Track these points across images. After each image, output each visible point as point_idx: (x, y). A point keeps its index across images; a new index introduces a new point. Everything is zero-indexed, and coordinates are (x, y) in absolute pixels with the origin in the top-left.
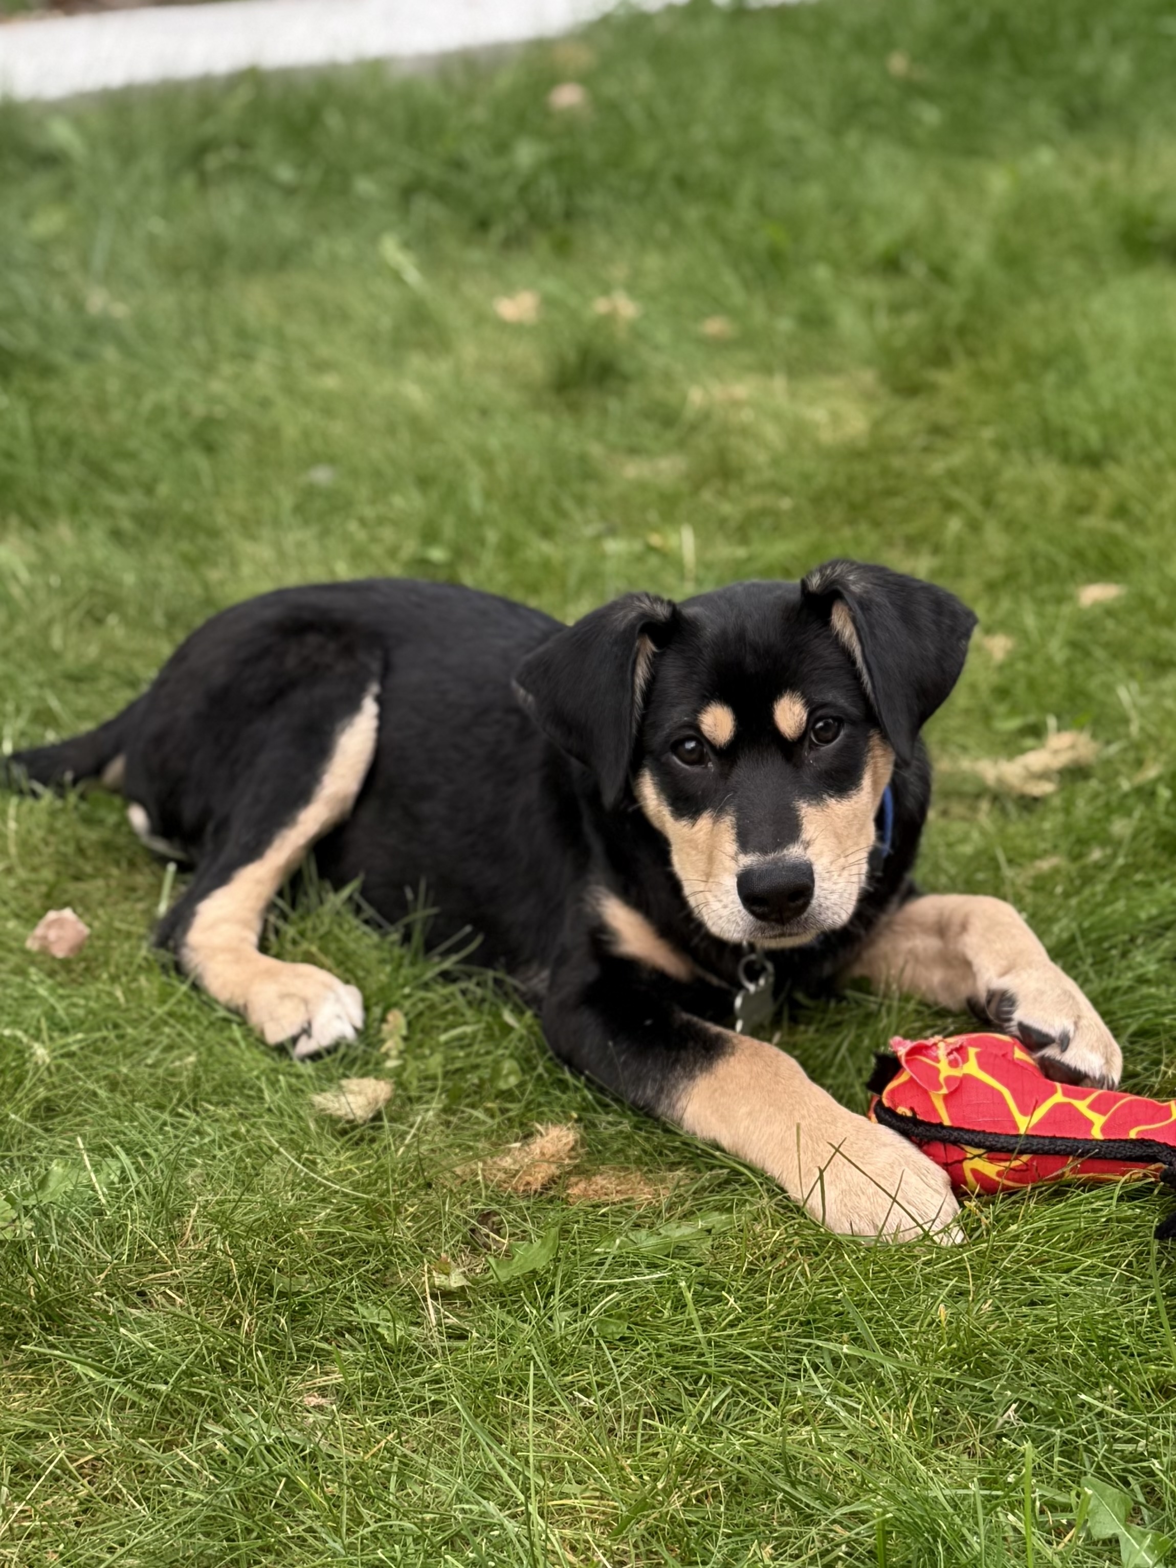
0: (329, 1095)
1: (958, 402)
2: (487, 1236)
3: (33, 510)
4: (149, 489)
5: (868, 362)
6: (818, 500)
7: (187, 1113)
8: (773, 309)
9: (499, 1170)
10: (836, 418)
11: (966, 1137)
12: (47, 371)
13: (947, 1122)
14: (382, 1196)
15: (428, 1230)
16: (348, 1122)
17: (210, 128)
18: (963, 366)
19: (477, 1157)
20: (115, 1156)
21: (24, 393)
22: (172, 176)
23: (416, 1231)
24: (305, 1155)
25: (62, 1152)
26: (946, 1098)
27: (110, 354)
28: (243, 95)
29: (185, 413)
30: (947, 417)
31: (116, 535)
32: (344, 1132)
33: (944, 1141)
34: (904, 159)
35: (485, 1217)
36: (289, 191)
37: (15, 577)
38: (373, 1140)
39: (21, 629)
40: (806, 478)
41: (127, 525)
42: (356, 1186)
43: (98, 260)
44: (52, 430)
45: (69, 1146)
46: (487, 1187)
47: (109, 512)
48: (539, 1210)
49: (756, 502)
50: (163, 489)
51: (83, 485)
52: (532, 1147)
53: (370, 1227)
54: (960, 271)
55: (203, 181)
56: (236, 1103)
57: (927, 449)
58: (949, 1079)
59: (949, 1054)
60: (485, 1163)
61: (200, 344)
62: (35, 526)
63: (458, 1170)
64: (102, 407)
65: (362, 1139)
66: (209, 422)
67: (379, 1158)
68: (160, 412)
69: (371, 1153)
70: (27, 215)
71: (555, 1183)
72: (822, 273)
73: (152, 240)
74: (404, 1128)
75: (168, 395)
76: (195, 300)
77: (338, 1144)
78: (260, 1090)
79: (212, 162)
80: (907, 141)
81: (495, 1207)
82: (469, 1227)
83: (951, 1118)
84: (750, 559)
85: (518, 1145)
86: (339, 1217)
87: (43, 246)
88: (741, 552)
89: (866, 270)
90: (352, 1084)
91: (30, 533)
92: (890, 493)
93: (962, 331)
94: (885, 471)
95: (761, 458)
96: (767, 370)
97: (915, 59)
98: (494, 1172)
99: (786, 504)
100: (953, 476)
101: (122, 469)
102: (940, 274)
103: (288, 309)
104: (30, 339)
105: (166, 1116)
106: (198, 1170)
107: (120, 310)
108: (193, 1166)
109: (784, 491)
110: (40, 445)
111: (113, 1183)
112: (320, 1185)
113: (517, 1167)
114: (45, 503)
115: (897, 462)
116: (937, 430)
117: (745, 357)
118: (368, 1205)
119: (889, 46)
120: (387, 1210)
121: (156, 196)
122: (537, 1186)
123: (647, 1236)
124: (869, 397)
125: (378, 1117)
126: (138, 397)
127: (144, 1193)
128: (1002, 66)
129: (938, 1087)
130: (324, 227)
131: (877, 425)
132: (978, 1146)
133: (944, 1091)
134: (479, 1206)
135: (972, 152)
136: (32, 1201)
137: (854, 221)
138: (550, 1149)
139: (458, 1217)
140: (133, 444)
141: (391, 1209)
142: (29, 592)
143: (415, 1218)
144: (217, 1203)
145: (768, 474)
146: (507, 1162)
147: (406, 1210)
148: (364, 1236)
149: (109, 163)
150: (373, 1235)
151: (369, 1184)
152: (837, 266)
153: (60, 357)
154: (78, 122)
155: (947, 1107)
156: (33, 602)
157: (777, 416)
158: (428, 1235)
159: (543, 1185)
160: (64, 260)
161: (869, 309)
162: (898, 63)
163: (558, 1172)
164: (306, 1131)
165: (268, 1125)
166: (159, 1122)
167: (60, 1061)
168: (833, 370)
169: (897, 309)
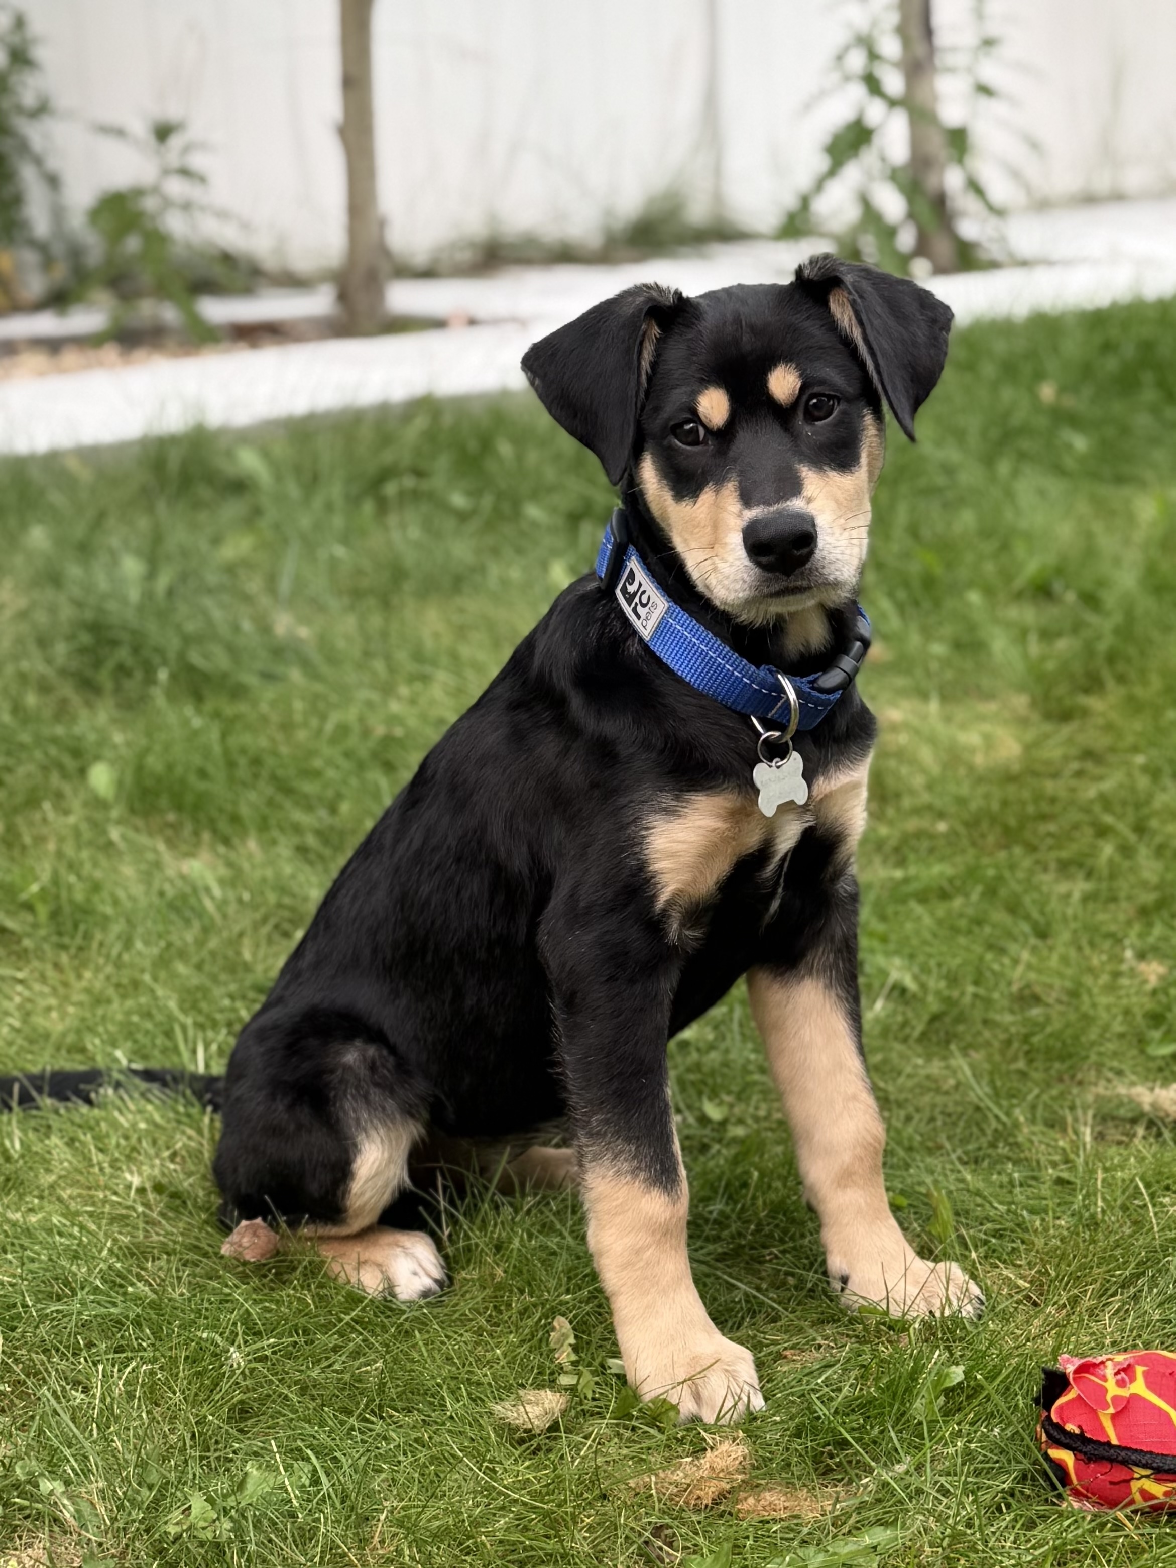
0: (507, 1405)
1: (1109, 727)
2: (661, 1549)
3: (223, 825)
4: (333, 810)
5: (1021, 688)
6: (972, 824)
7: (374, 1419)
8: (927, 633)
9: (671, 1484)
10: (989, 741)
11: (1133, 1457)
12: (238, 692)
13: (1115, 1441)
14: (559, 1506)
15: (604, 1541)
16: (526, 1431)
17: (387, 457)
18: (1115, 692)
19: (651, 1470)
20: (307, 1459)
21: (217, 715)
22: (354, 501)
23: (593, 1541)
24: (485, 1464)
25: (256, 1454)
26: (1114, 1417)
27: (296, 675)
28: (420, 423)
29: (366, 733)
30: (1100, 741)
31: (302, 850)
32: (521, 1442)
33: (1111, 1460)
34: (1055, 486)
35: (657, 1531)
36: (463, 517)
37: (208, 890)
38: (549, 1451)
39: (213, 943)
40: (961, 801)
41: (311, 840)
42: (534, 1495)
43: (285, 585)
44: (243, 751)
45: (262, 1448)
46: (660, 1501)
47: (297, 829)
48: (709, 1525)
49: (912, 824)
50: (345, 807)
51: (270, 802)
52: (702, 1461)
53: (548, 1537)
54: (1110, 599)
55: (382, 506)
56: (418, 1410)
57: (1079, 774)
58: (1115, 1399)
59: (1116, 1374)
60: (657, 1475)
61: (379, 666)
62: (226, 841)
63: (632, 1483)
64: (287, 727)
65: (539, 1448)
66: (388, 741)
67: (555, 1469)
68: (343, 730)
69: (548, 1462)
70: (216, 541)
71: (725, 1498)
72: (974, 597)
73: (334, 564)
74: (579, 1439)
75: (351, 715)
76: (376, 621)
77: (517, 1453)
78: (443, 1398)
79: (391, 489)
80: (1059, 470)
81: (668, 1521)
82: (643, 1539)
83: (1119, 1438)
84: (906, 881)
85: (689, 1459)
86: (518, 1525)
87: (230, 569)
88: (898, 874)
89: (1019, 596)
90: (529, 1394)
91: (222, 849)
92: (1044, 817)
93: (1112, 658)
94: (1038, 797)
95: (918, 781)
96: (924, 696)
97: (1062, 390)
98: (666, 1485)
99: (942, 827)
100: (1105, 801)
101: (309, 787)
102: (1090, 600)
103: (461, 632)
104: (221, 661)
105: (353, 1421)
106: (383, 1475)
107: (304, 632)
108: (380, 1471)
109: (941, 815)
110: (231, 765)
111: (304, 1486)
112: (500, 1493)
113: (688, 1481)
114: (235, 819)
115: (1050, 786)
116: (1088, 755)
117: (901, 681)
118: (547, 1514)
119: (1039, 376)
120: (564, 1520)
121: (338, 521)
122: (707, 1501)
123: (816, 1553)
124: (1023, 722)
125: (554, 1427)
126: (323, 718)
127: (334, 1496)
128: (1149, 395)
129: (1106, 1407)
130: (495, 552)
131: (1028, 748)
132: (1145, 1466)
133: (1111, 1410)
134: (653, 1519)
135: (1120, 480)
136: (231, 1501)
137: (1005, 547)
138: (720, 1464)
139: (632, 1529)
140: (318, 763)
141: (568, 1519)
142: (222, 905)
143: (590, 1529)
144: (402, 1508)
145: (926, 797)
146: (679, 1476)
147: (583, 1521)
148: (543, 1545)
149: (293, 490)
150: (551, 1545)
151: (548, 1494)
152: (989, 592)
153: (251, 680)
154: (266, 454)
155: (1114, 1426)
156: (225, 916)
157: (932, 740)
158: (604, 1546)
159: (713, 1499)
160: (254, 585)
161: (1022, 635)
162: (1048, 392)
163: (728, 1487)
164: (486, 1440)
165: (450, 1431)
166: (348, 1426)
167: (253, 1365)
168: (988, 696)
169: (1047, 635)
